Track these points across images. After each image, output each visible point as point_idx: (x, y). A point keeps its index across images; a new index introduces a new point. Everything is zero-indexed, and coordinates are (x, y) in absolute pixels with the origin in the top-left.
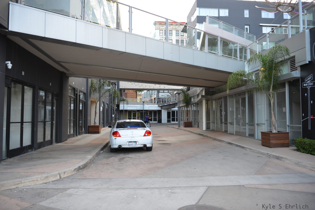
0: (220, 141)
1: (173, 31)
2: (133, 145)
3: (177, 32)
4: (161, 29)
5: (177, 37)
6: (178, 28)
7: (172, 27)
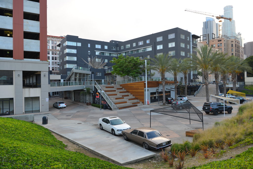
0: (78, 104)
1: (50, 41)
2: (63, 107)
3: (53, 42)
5: (53, 44)
6: (53, 39)
7: (49, 38)
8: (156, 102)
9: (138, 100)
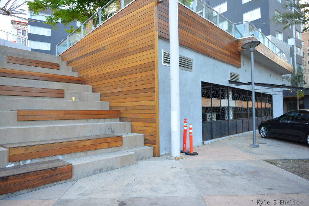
4: (19, 29)
8: (229, 134)
9: (121, 119)
